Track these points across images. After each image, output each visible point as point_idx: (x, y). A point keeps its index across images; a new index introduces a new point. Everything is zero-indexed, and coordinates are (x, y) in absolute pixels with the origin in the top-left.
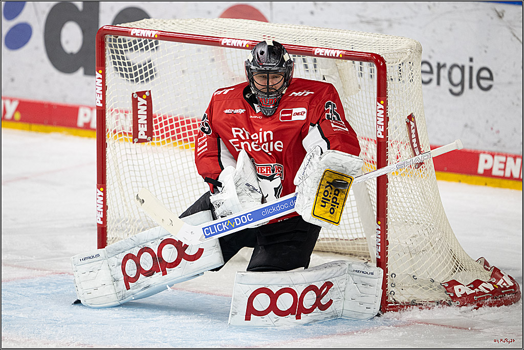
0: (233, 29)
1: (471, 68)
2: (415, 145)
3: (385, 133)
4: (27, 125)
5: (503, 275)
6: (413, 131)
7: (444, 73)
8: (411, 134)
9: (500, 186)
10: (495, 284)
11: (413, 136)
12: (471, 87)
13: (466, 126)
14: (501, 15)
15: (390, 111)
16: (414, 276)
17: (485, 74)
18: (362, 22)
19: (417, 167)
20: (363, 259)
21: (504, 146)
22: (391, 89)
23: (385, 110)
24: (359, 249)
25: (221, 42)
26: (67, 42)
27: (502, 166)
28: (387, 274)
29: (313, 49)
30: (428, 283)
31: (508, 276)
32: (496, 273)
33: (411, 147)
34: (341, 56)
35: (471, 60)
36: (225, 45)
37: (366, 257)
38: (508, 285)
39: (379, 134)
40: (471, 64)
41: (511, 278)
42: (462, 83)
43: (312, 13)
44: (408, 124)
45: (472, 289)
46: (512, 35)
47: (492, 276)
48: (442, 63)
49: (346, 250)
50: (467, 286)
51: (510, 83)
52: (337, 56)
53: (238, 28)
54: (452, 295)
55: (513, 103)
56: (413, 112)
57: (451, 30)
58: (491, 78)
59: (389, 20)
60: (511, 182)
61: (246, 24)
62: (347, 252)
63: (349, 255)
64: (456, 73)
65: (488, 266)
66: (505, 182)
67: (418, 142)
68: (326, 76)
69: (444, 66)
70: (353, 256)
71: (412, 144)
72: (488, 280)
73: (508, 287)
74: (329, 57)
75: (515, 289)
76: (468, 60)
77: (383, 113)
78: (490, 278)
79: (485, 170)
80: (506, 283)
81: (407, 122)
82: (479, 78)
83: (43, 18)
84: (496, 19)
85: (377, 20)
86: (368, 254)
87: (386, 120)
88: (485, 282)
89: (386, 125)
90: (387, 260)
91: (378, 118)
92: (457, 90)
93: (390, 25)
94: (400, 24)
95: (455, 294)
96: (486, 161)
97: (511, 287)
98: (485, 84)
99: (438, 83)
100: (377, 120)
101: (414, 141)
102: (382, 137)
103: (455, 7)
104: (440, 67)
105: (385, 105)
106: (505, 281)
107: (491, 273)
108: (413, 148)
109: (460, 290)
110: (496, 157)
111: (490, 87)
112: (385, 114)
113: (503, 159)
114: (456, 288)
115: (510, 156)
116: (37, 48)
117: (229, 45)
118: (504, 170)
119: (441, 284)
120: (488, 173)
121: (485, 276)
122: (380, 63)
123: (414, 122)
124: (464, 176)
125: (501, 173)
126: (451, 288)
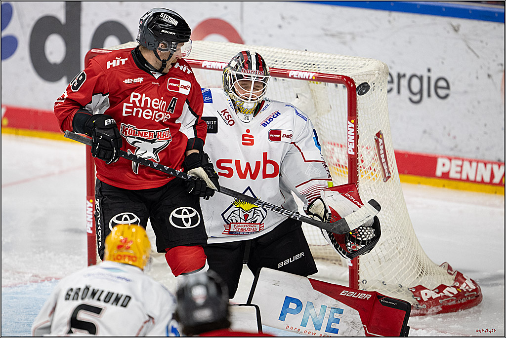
0: (212, 50)
1: (429, 78)
2: (383, 160)
3: (356, 150)
4: (13, 130)
5: (465, 279)
6: (381, 147)
7: (404, 82)
8: (379, 150)
9: (457, 188)
10: (459, 288)
11: (382, 152)
12: (429, 95)
13: (425, 132)
14: (456, 28)
15: (360, 129)
16: (383, 282)
17: (442, 83)
18: (327, 35)
19: (385, 180)
20: (335, 263)
21: (460, 151)
22: (360, 109)
23: (356, 128)
24: (330, 253)
25: (201, 65)
26: (51, 53)
27: (459, 169)
28: (359, 281)
29: (288, 71)
30: (397, 288)
31: (471, 279)
32: (459, 278)
33: (379, 162)
34: (314, 78)
35: (429, 70)
36: (205, 68)
37: (337, 261)
38: (470, 288)
39: (350, 151)
40: (429, 74)
41: (473, 282)
42: (421, 92)
43: (280, 27)
44: (377, 141)
45: (438, 293)
46: (467, 48)
47: (455, 280)
48: (402, 73)
49: (319, 254)
50: (433, 290)
51: (466, 92)
52: (310, 78)
53: (217, 50)
54: (418, 299)
55: (469, 111)
56: (381, 129)
57: (410, 42)
58: (448, 88)
59: (352, 34)
60: (467, 184)
61: (224, 46)
62: (319, 257)
63: (321, 260)
64: (415, 83)
65: (452, 270)
66: (462, 184)
67: (385, 157)
68: (299, 94)
69: (404, 76)
70: (325, 261)
71: (381, 159)
72: (452, 284)
73: (470, 290)
74: (303, 79)
75: (477, 292)
76: (426, 70)
77: (353, 131)
78: (453, 282)
79: (443, 174)
80: (468, 286)
81: (375, 139)
82: (436, 87)
83: (28, 31)
84: (452, 32)
85: (341, 33)
86: (339, 259)
87: (357, 137)
88: (449, 287)
89: (356, 143)
90: (359, 268)
91: (349, 136)
92: (416, 98)
93: (353, 38)
94: (362, 37)
95: (421, 298)
96: (444, 165)
97: (473, 291)
98: (442, 92)
99: (399, 92)
100: (348, 138)
101: (382, 156)
102: (353, 153)
103: (414, 22)
104: (400, 77)
105: (356, 123)
106: (467, 285)
107: (454, 277)
108: (382, 163)
109: (426, 294)
110: (453, 161)
111: (447, 96)
112: (356, 132)
113: (460, 163)
114: (423, 292)
115: (467, 160)
116: (22, 59)
117: (209, 67)
118: (461, 172)
119: (408, 289)
120: (446, 176)
121: (449, 281)
122: (351, 85)
123: (382, 139)
124: (423, 179)
125: (458, 176)
126: (418, 292)
